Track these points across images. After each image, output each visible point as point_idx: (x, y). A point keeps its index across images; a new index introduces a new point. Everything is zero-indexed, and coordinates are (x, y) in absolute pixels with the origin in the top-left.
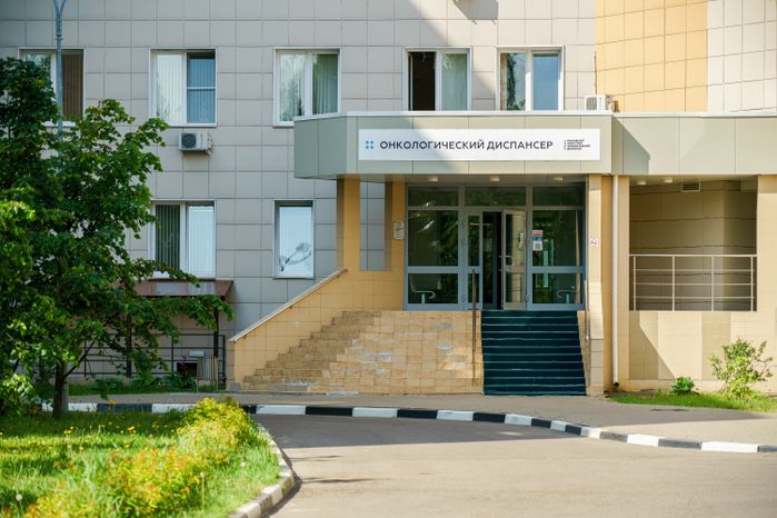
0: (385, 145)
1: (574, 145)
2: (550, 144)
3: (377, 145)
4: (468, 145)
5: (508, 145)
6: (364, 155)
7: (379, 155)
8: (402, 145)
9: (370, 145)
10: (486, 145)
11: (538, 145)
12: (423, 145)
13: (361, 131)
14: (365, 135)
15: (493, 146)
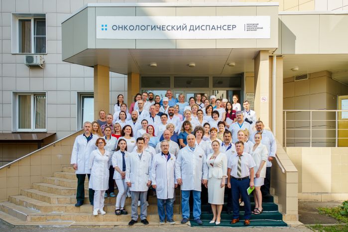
0: (116, 28)
1: (252, 27)
2: (234, 27)
3: (109, 27)
4: (175, 28)
5: (204, 28)
6: (100, 35)
7: (111, 35)
8: (128, 28)
9: (104, 28)
10: (188, 28)
11: (226, 28)
12: (143, 28)
13: (98, 18)
14: (101, 20)
15: (193, 28)
